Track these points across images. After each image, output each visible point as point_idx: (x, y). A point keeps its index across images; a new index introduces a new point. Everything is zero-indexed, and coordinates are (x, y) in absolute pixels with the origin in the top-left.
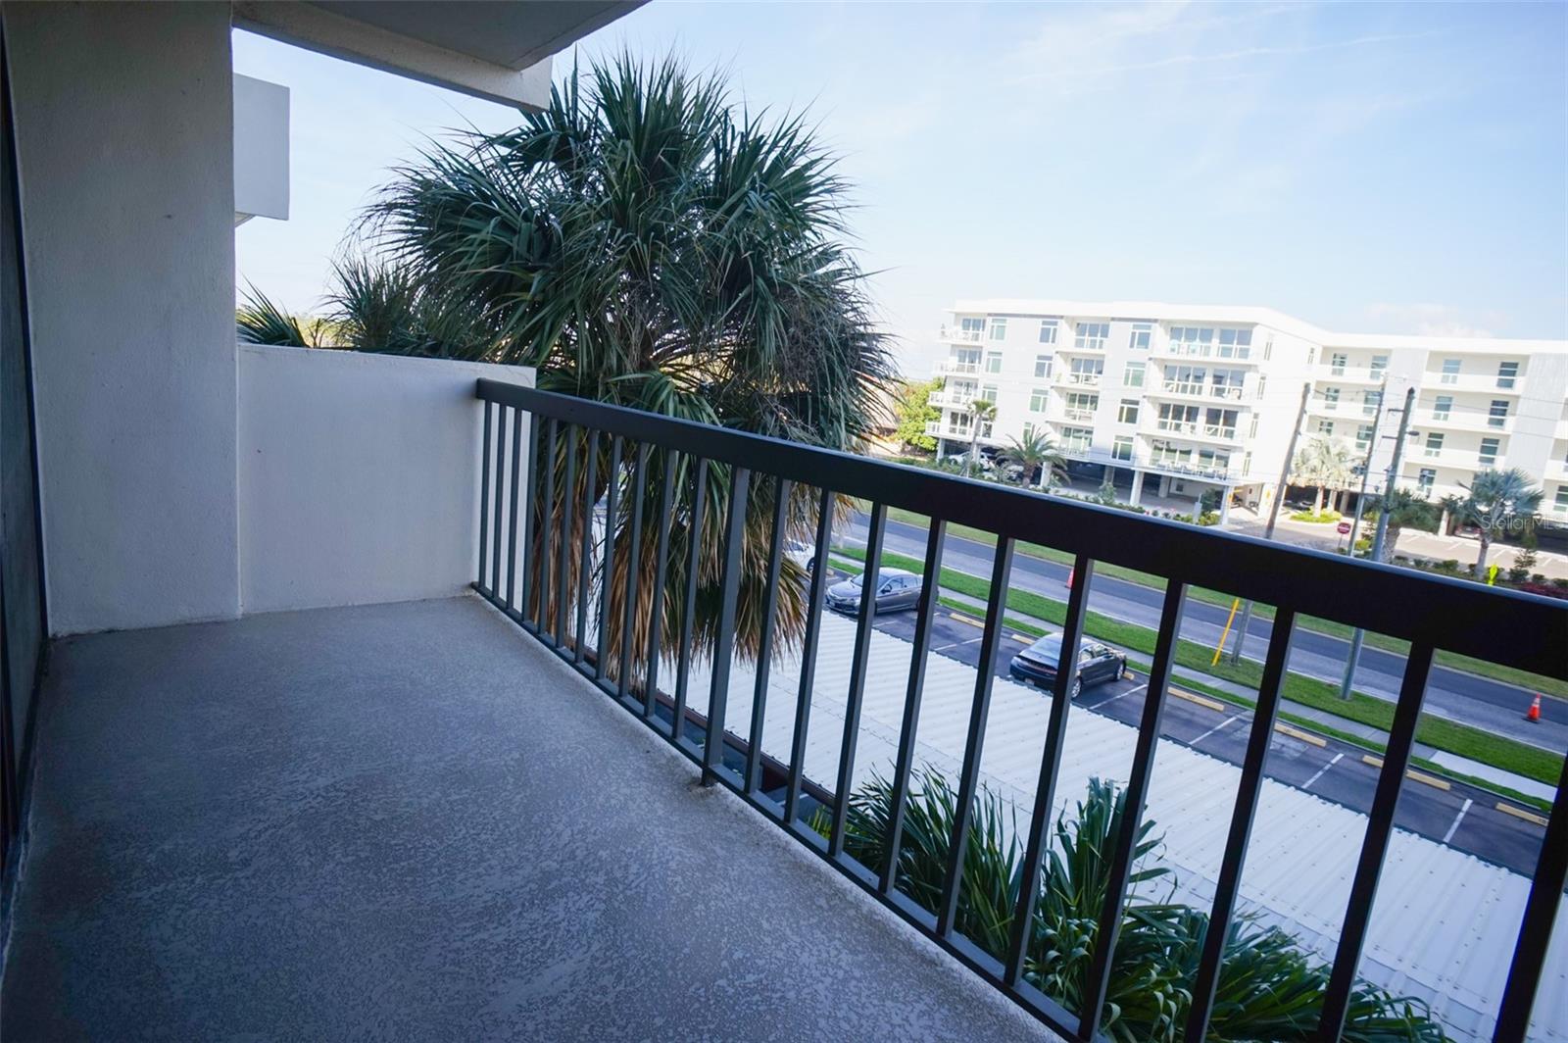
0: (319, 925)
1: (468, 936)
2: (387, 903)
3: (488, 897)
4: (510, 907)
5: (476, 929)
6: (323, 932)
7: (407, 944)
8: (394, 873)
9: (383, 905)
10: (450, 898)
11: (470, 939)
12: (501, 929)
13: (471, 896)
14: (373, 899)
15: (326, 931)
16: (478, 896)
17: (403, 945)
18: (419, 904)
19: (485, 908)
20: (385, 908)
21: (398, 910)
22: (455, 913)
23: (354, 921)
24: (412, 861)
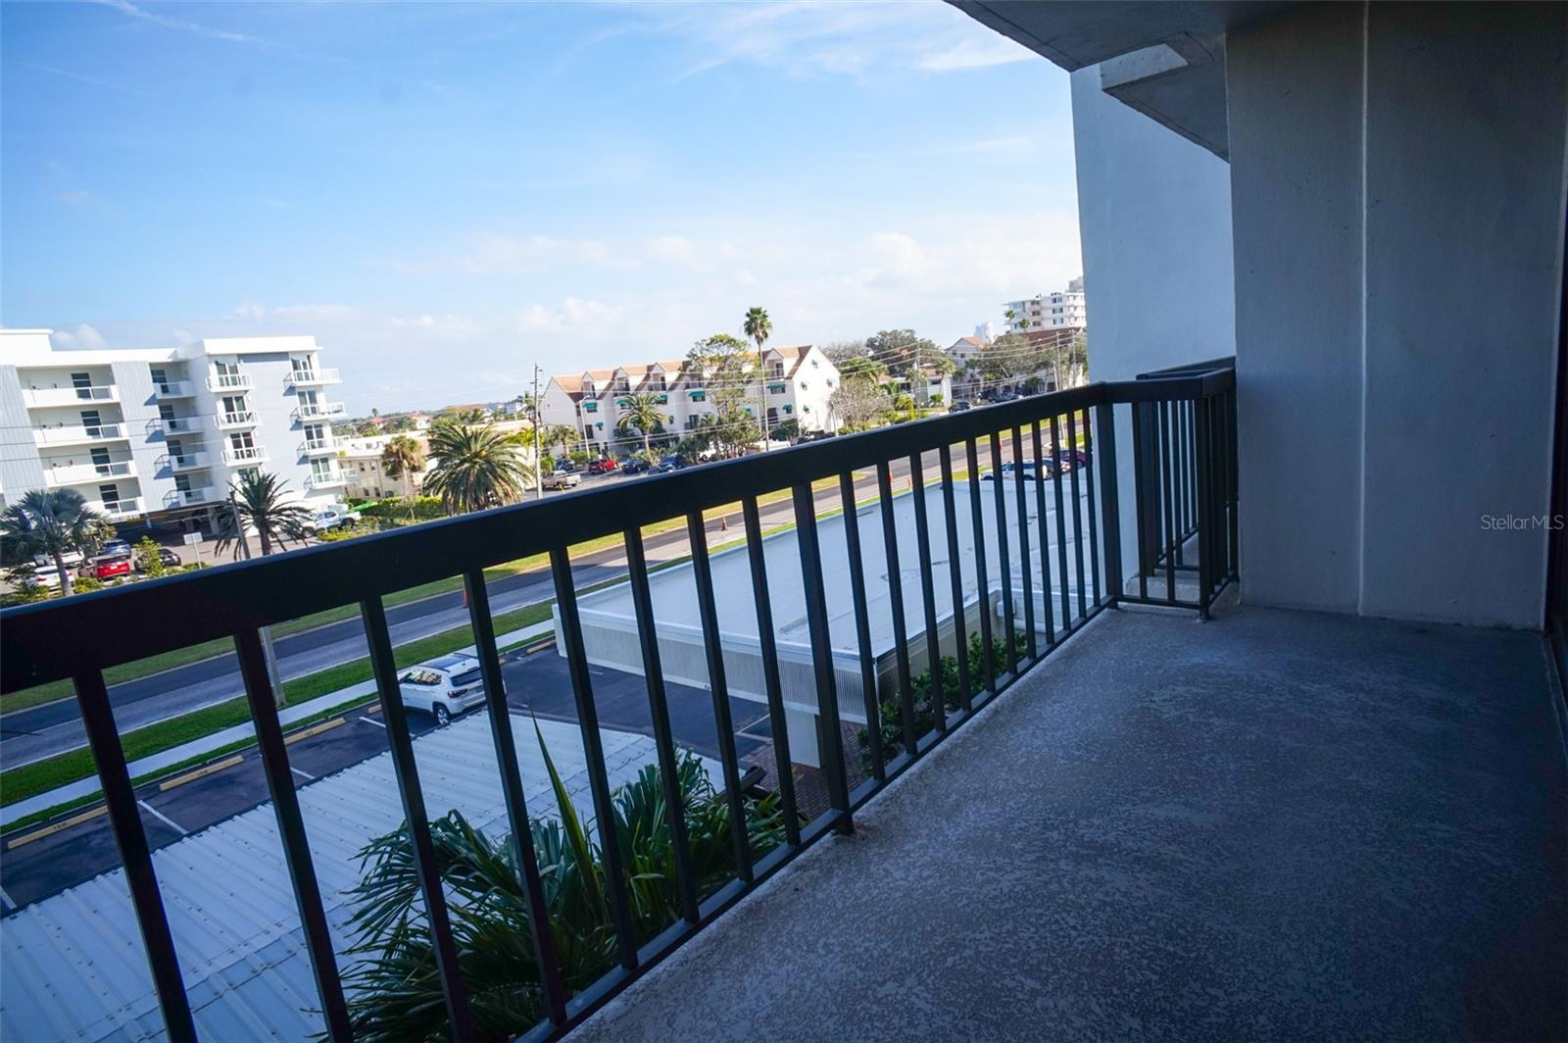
0: (1294, 945)
1: (1190, 863)
2: (1223, 924)
3: (1142, 875)
4: (1138, 860)
5: (1180, 862)
6: (1296, 937)
7: (1239, 885)
8: (1189, 945)
9: (1226, 925)
10: (1169, 894)
11: (1190, 859)
12: (1162, 851)
13: (1152, 884)
14: (1230, 936)
15: (1292, 936)
16: (1148, 880)
17: (1242, 887)
18: (1197, 906)
19: (1154, 870)
20: (1228, 922)
21: (1220, 913)
22: (1180, 882)
23: (1265, 928)
24: (1161, 945)
